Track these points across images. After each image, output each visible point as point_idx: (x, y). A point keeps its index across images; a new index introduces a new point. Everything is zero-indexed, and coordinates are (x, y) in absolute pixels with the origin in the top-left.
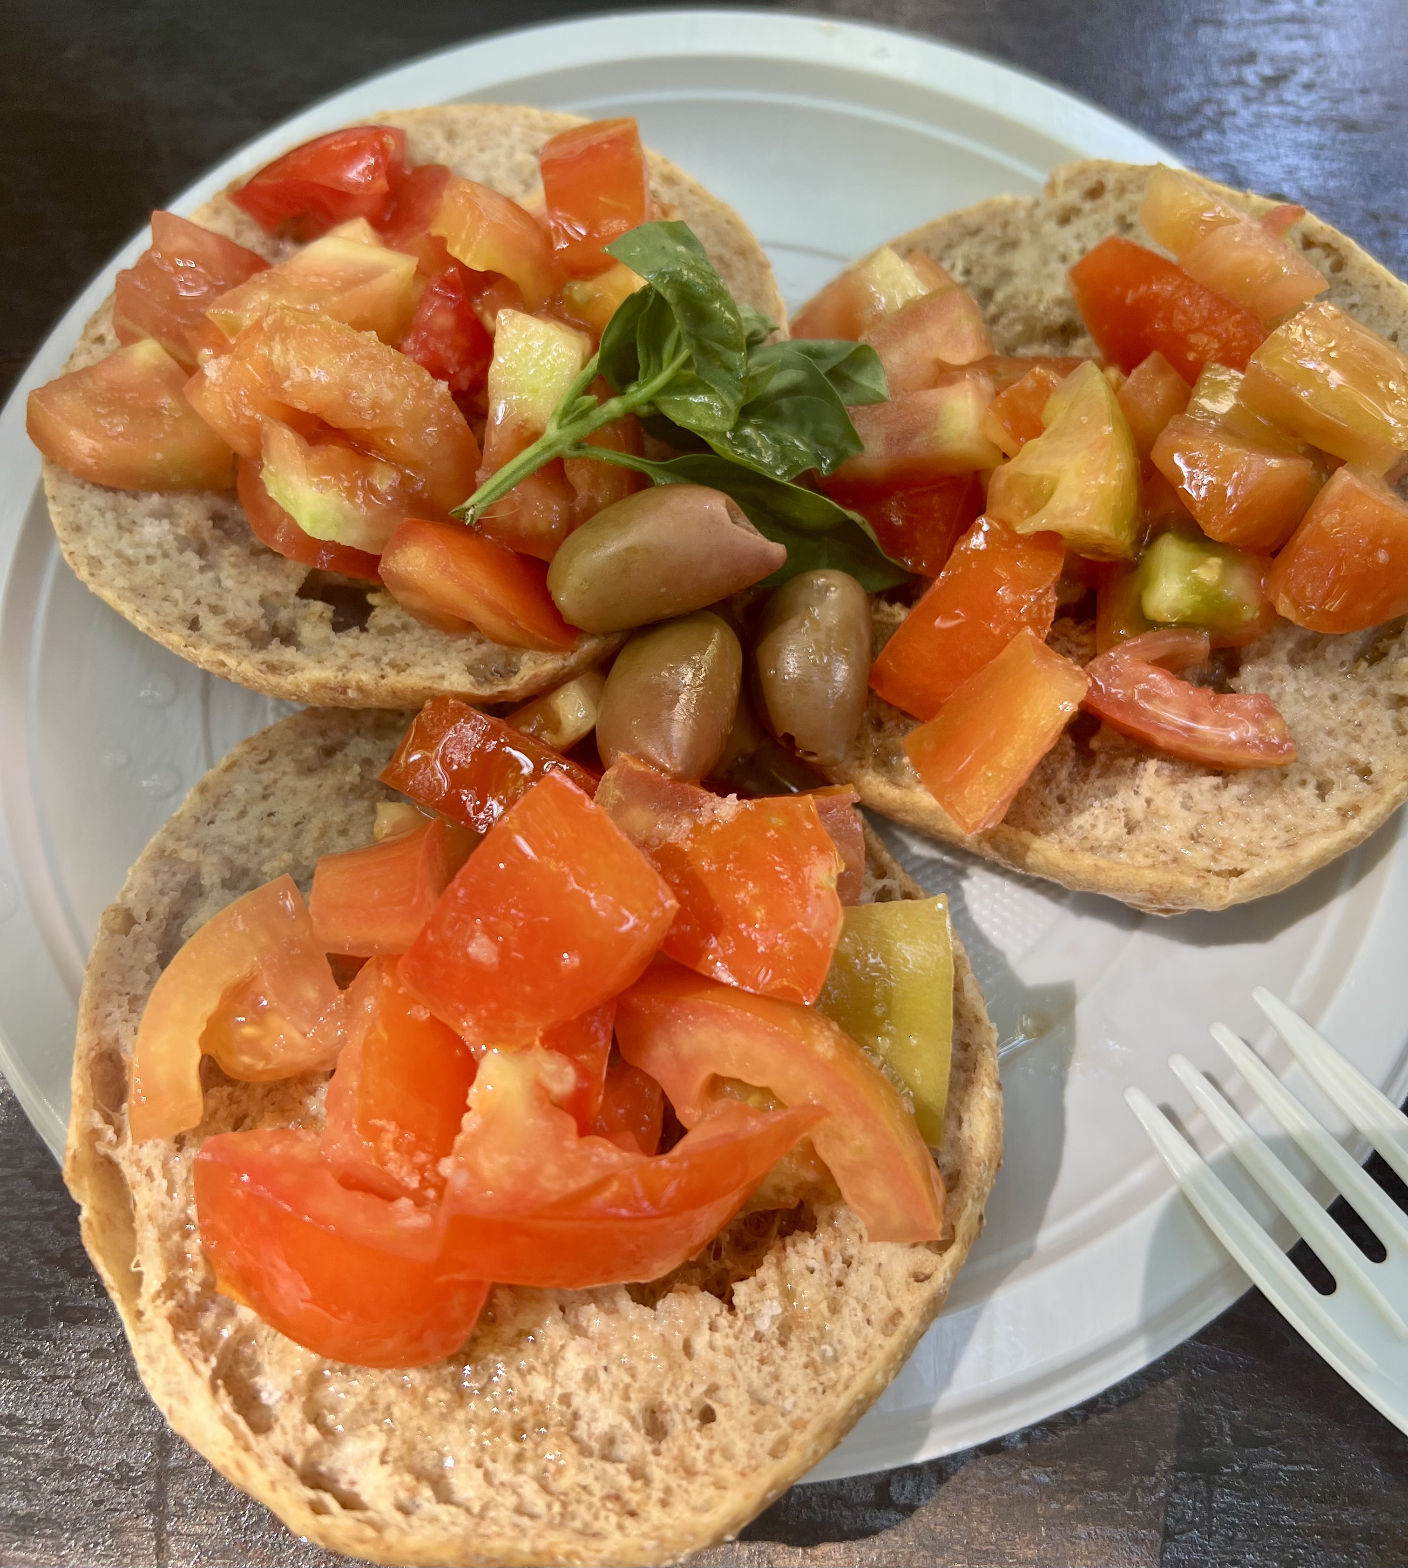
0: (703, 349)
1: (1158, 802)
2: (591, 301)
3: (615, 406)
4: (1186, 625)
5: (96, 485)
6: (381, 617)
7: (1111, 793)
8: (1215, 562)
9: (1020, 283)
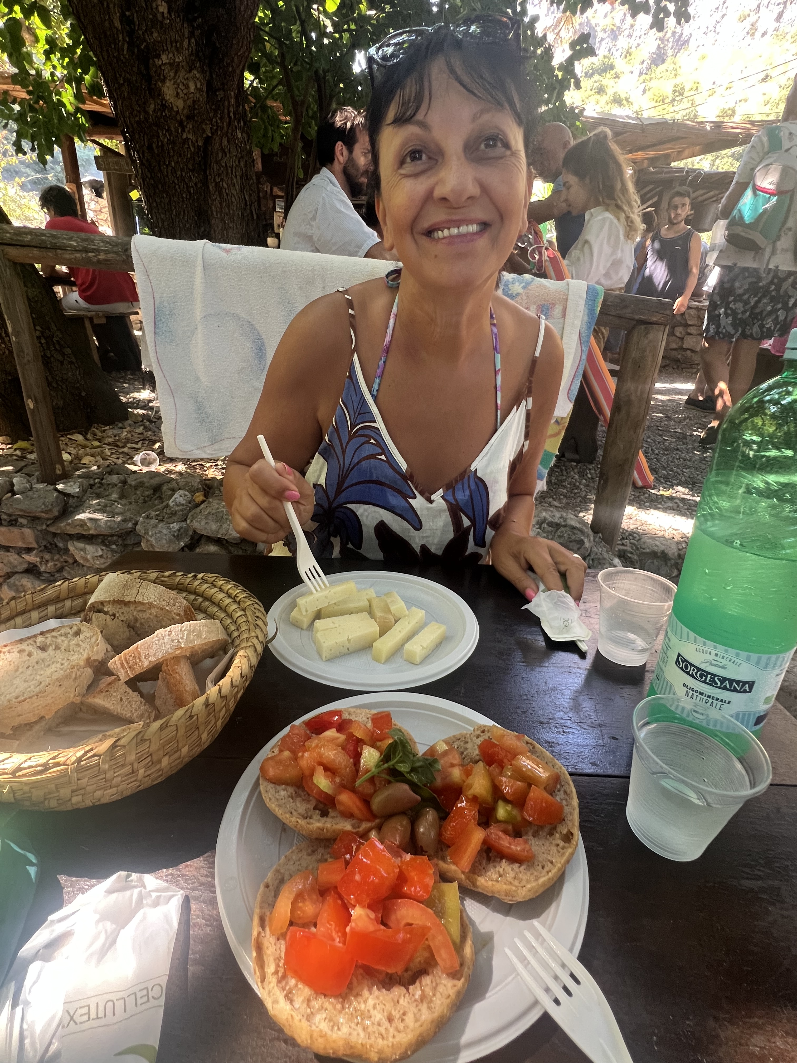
0: (404, 753)
1: (506, 869)
2: (380, 746)
3: (386, 765)
4: (505, 822)
5: (271, 782)
6: (332, 813)
7: (495, 867)
8: (510, 805)
9: (469, 750)
